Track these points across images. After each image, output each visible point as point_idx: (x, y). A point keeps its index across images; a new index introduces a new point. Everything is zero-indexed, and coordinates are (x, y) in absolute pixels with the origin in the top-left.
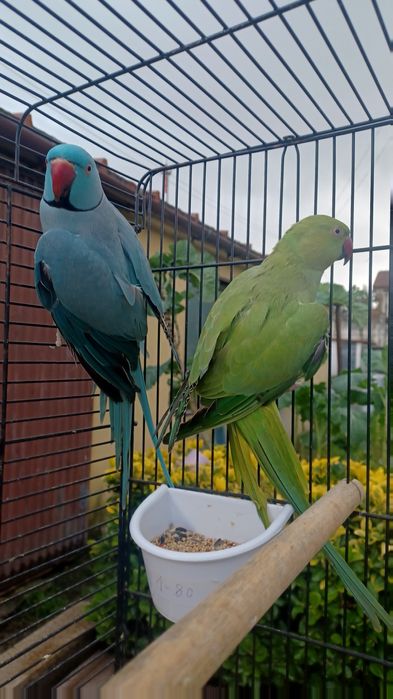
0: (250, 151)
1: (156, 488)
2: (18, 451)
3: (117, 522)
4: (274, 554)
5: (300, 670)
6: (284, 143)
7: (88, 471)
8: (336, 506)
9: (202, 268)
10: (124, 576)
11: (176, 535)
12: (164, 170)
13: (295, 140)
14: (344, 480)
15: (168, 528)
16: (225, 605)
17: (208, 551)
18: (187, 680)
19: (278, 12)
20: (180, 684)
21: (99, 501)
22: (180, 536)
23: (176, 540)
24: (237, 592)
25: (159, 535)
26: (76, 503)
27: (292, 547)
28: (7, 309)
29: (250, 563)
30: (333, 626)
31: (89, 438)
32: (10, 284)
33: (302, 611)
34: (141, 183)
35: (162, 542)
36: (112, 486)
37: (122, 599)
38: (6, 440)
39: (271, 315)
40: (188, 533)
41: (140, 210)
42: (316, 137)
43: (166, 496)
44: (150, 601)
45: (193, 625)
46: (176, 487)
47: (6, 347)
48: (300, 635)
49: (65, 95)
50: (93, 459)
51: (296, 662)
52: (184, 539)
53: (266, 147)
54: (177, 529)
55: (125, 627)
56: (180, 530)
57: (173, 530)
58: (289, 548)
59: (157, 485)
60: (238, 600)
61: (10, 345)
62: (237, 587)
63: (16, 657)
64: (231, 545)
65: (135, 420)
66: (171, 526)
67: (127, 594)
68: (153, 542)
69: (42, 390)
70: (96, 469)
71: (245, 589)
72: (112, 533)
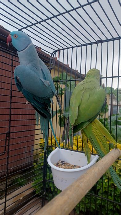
0: (86, 45)
1: (55, 149)
2: (13, 135)
3: (43, 158)
4: (93, 171)
5: (98, 206)
6: (97, 42)
7: (34, 143)
8: (112, 156)
9: (71, 81)
10: (45, 175)
11: (61, 163)
12: (59, 50)
13: (101, 41)
14: (115, 149)
15: (59, 161)
16: (78, 186)
17: (71, 168)
18: (67, 209)
19: (89, 4)
20: (65, 210)
21: (37, 152)
22: (63, 164)
23: (62, 165)
24: (82, 182)
25: (56, 163)
26: (30, 152)
27: (99, 169)
28: (11, 92)
29: (85, 173)
30: (109, 194)
31: (34, 132)
32: (12, 84)
33: (99, 188)
34: (52, 54)
35: (57, 165)
36: (41, 147)
37: (44, 182)
38: (11, 132)
39: (90, 96)
40: (65, 163)
41: (52, 63)
42: (108, 40)
43: (58, 151)
44: (53, 183)
45: (68, 192)
46: (62, 148)
47: (11, 104)
48: (99, 196)
49: (30, 26)
50: (35, 139)
51: (97, 204)
52: (64, 164)
53: (91, 44)
54: (62, 161)
55: (45, 191)
56: (63, 162)
57: (61, 162)
58: (98, 169)
59: (56, 148)
60: (82, 185)
61: (12, 103)
62: (82, 180)
63: (12, 198)
64: (78, 167)
65: (49, 127)
66: (60, 160)
67: (46, 181)
68: (54, 165)
69: (20, 117)
70: (36, 142)
71: (85, 181)
72: (41, 162)
